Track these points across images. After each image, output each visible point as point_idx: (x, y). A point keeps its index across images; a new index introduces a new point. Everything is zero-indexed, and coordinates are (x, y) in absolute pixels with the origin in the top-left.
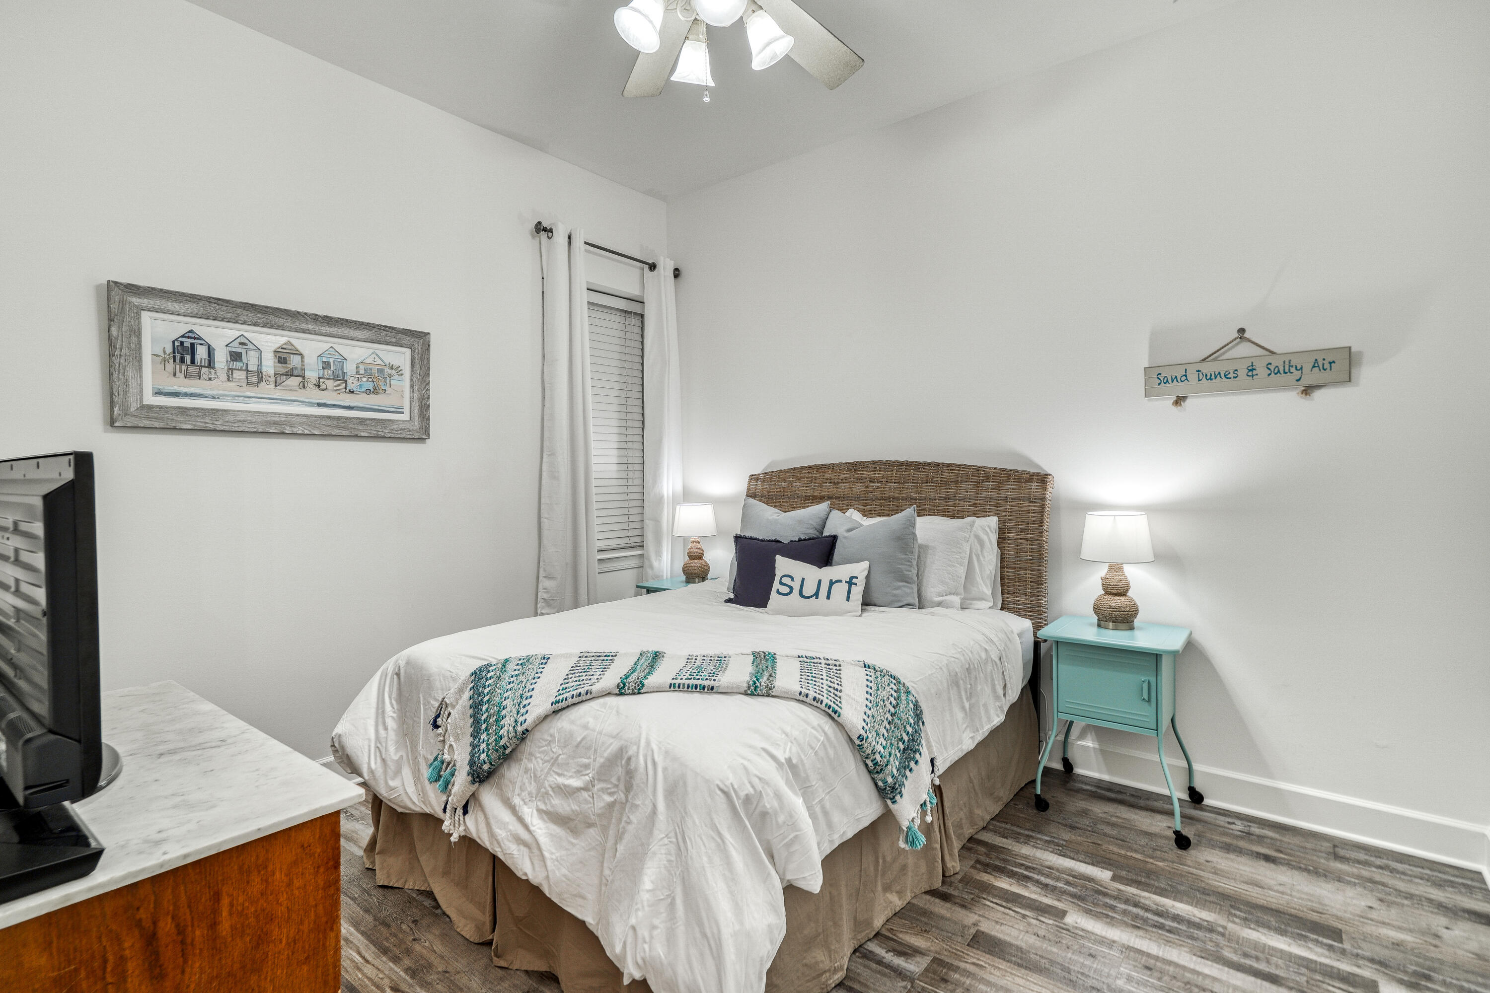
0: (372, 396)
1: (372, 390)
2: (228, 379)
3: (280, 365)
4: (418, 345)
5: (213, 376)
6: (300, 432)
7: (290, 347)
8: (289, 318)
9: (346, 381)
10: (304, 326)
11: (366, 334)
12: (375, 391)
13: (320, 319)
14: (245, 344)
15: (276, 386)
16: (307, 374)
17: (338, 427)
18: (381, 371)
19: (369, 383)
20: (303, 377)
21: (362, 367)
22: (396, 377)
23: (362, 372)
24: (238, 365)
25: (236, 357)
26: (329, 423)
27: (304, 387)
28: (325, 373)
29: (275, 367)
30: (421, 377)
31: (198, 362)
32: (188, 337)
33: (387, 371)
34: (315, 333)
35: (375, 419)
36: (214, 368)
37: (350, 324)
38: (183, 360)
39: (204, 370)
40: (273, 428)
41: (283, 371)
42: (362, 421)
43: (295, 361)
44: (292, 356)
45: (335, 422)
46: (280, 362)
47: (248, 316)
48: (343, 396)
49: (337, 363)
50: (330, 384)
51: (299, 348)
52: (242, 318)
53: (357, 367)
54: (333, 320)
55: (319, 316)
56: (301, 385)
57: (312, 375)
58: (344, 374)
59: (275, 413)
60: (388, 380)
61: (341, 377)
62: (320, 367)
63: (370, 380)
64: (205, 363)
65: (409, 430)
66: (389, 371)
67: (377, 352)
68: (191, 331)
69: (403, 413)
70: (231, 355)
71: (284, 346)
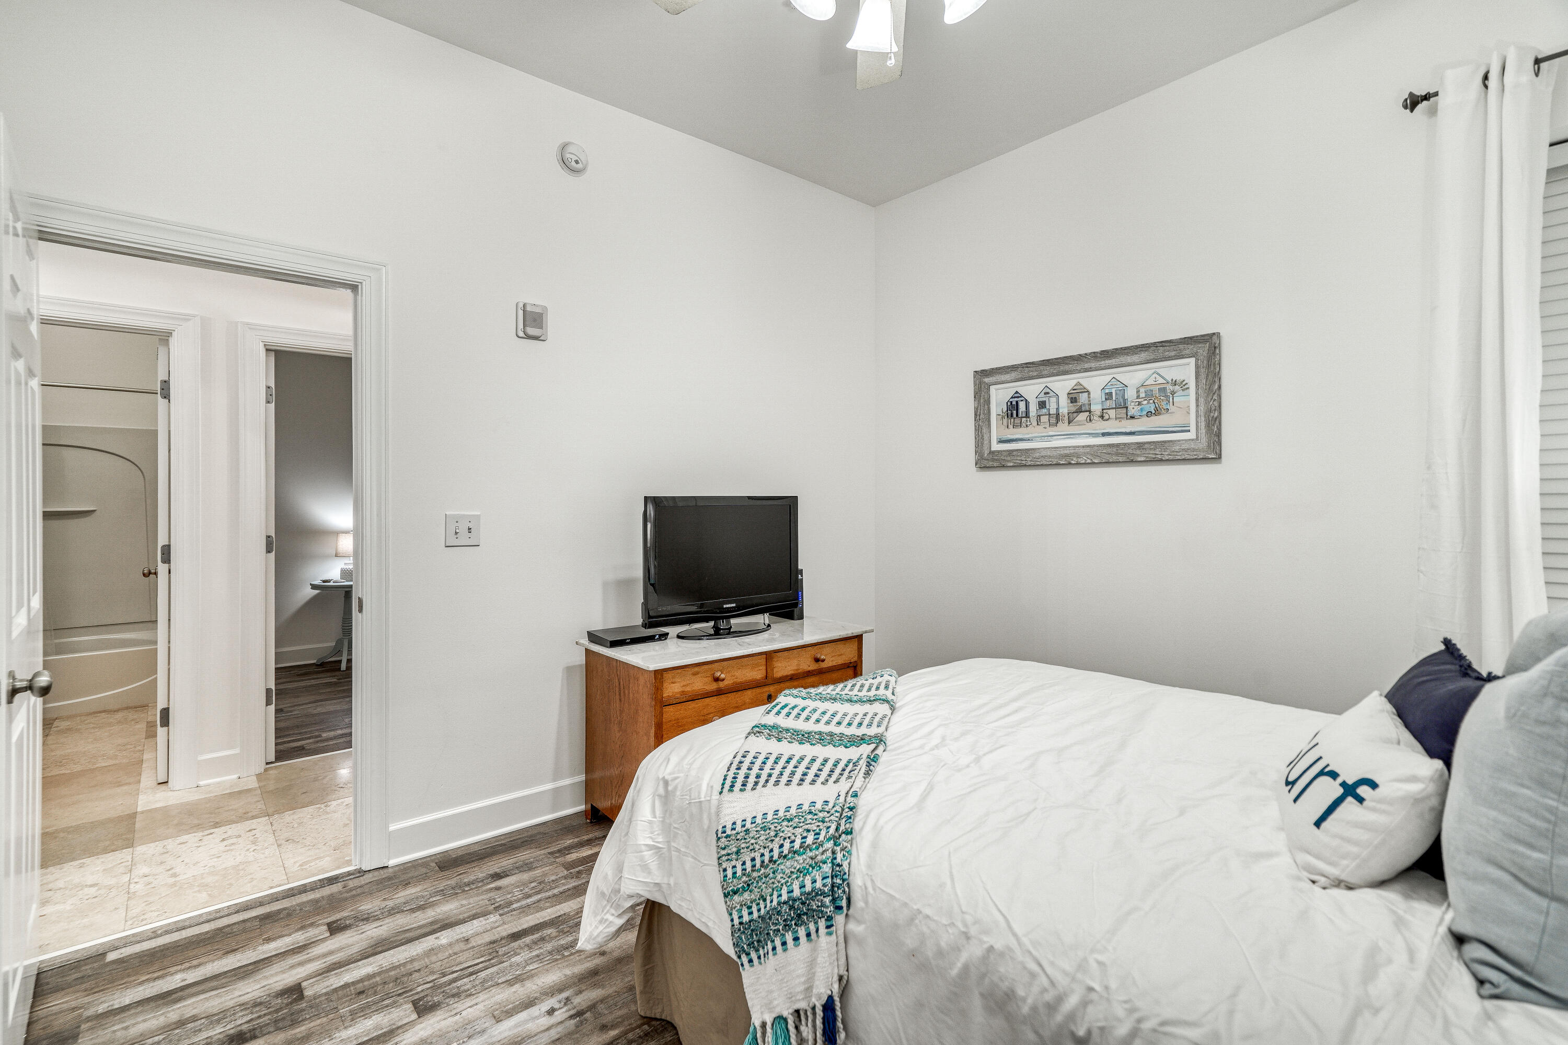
0: (1153, 418)
1: (1153, 412)
2: (1038, 424)
3: (1072, 404)
4: (1203, 350)
5: (1029, 423)
6: (1083, 462)
7: (1079, 387)
8: (1076, 362)
9: (1127, 408)
10: (1087, 366)
11: (1144, 356)
12: (1157, 412)
13: (1099, 355)
14: (1048, 393)
15: (1069, 423)
16: (1093, 408)
17: (1117, 454)
18: (1163, 390)
19: (1151, 405)
20: (1090, 411)
21: (1142, 390)
22: (1181, 393)
23: (1143, 395)
24: (1044, 411)
25: (1042, 405)
26: (1109, 450)
27: (1090, 420)
28: (1108, 404)
29: (1068, 407)
30: (1208, 387)
31: (1020, 415)
32: (1015, 397)
33: (1170, 388)
34: (1096, 369)
35: (1154, 442)
36: (1029, 417)
37: (1126, 351)
38: (1012, 415)
39: (1024, 420)
40: (1064, 460)
41: (1074, 409)
42: (1140, 445)
43: (1083, 398)
44: (1080, 394)
45: (1115, 450)
46: (1072, 402)
47: (1047, 370)
48: (1124, 422)
49: (1118, 392)
50: (1112, 413)
51: (1086, 386)
52: (1044, 373)
53: (1138, 392)
54: (1110, 353)
55: (1097, 353)
56: (1088, 418)
57: (1096, 408)
58: (1125, 400)
59: (1066, 447)
60: (1171, 399)
61: (1123, 406)
62: (1104, 399)
63: (1151, 401)
64: (1024, 415)
65: (1194, 450)
66: (1171, 388)
67: (1158, 371)
68: (1017, 392)
69: (1189, 431)
70: (1039, 404)
71: (1074, 388)
